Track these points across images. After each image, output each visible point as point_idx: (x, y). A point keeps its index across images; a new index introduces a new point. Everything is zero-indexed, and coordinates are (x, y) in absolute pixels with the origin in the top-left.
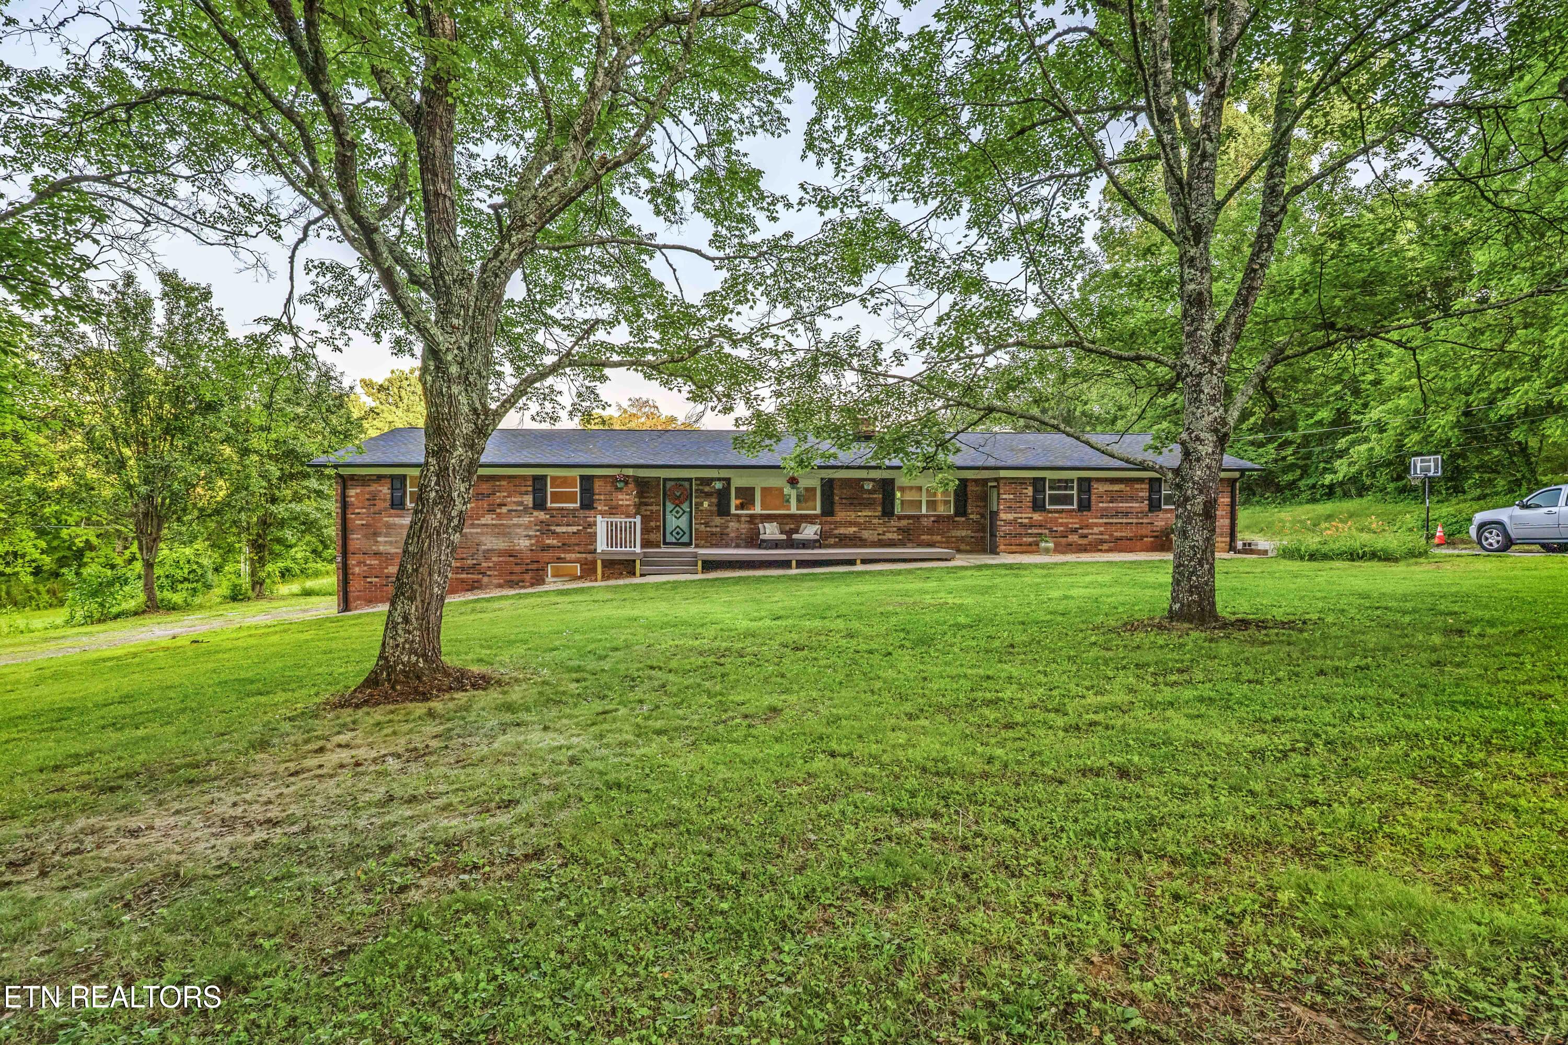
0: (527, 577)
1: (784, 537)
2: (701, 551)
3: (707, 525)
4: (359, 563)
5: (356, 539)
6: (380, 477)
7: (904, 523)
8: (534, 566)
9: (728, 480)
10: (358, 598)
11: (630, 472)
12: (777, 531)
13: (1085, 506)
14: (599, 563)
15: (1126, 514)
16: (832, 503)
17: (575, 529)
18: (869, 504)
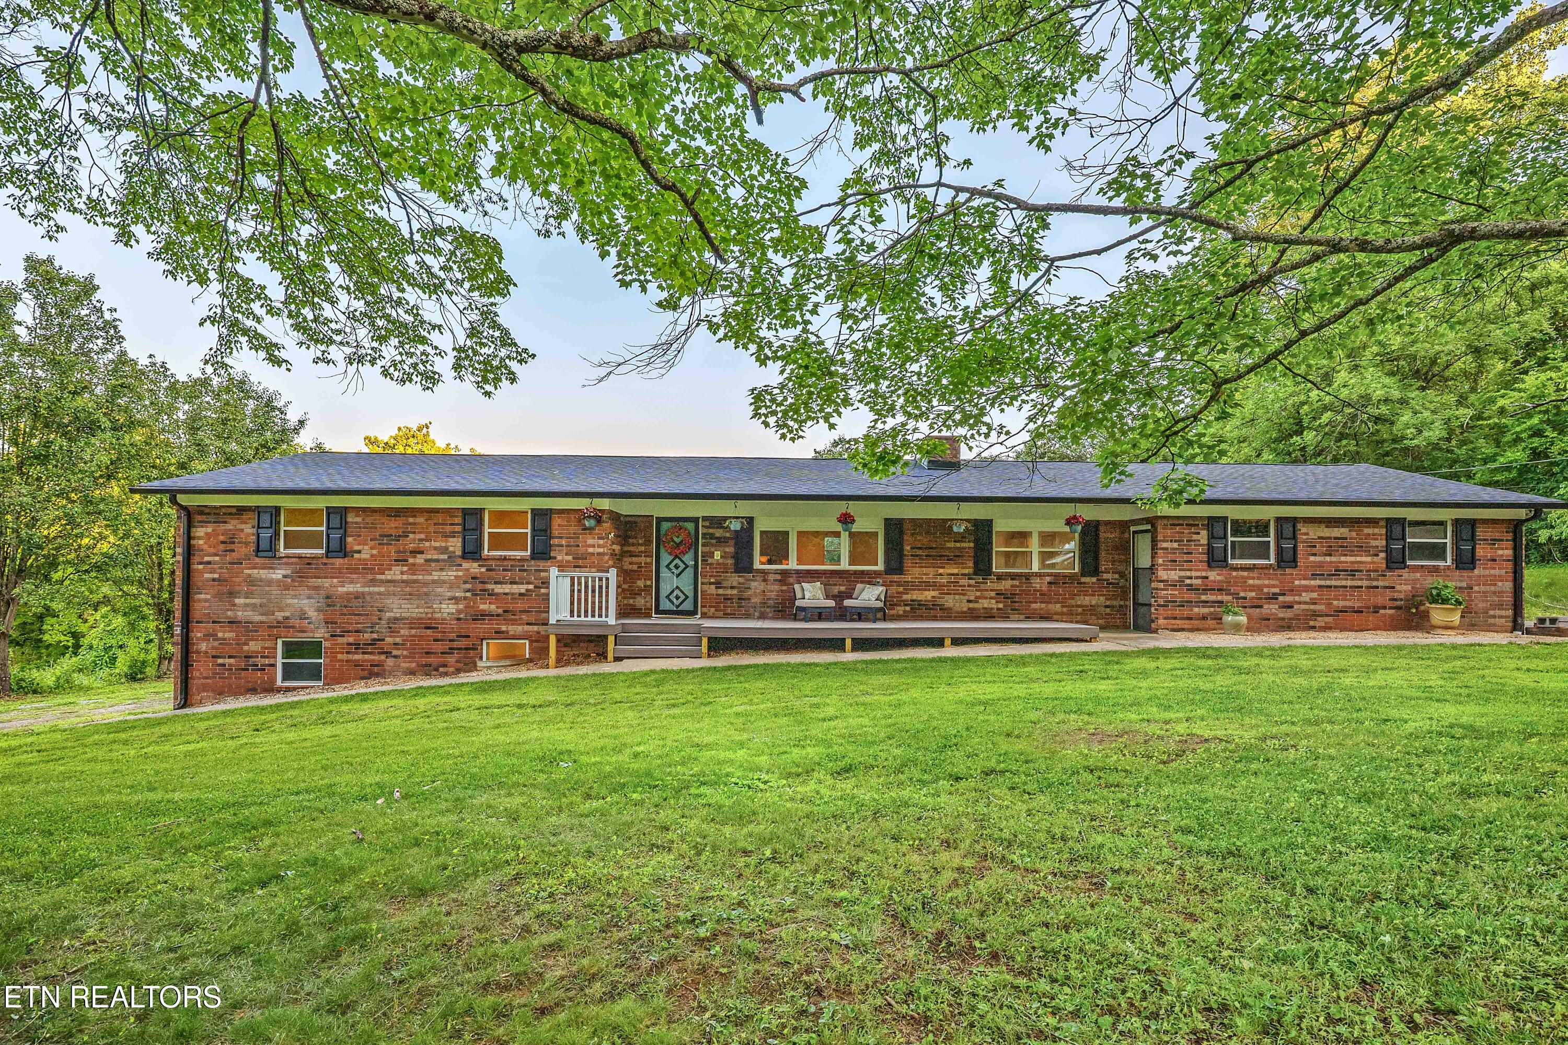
0: (451, 660)
1: (831, 603)
2: (707, 623)
3: (718, 585)
4: (207, 636)
5: (203, 600)
6: (241, 510)
7: (1006, 585)
8: (462, 643)
9: (750, 520)
10: (205, 688)
11: (604, 504)
12: (820, 594)
13: (1287, 560)
14: (553, 640)
15: (1352, 573)
16: (901, 555)
17: (522, 588)
18: (955, 557)
